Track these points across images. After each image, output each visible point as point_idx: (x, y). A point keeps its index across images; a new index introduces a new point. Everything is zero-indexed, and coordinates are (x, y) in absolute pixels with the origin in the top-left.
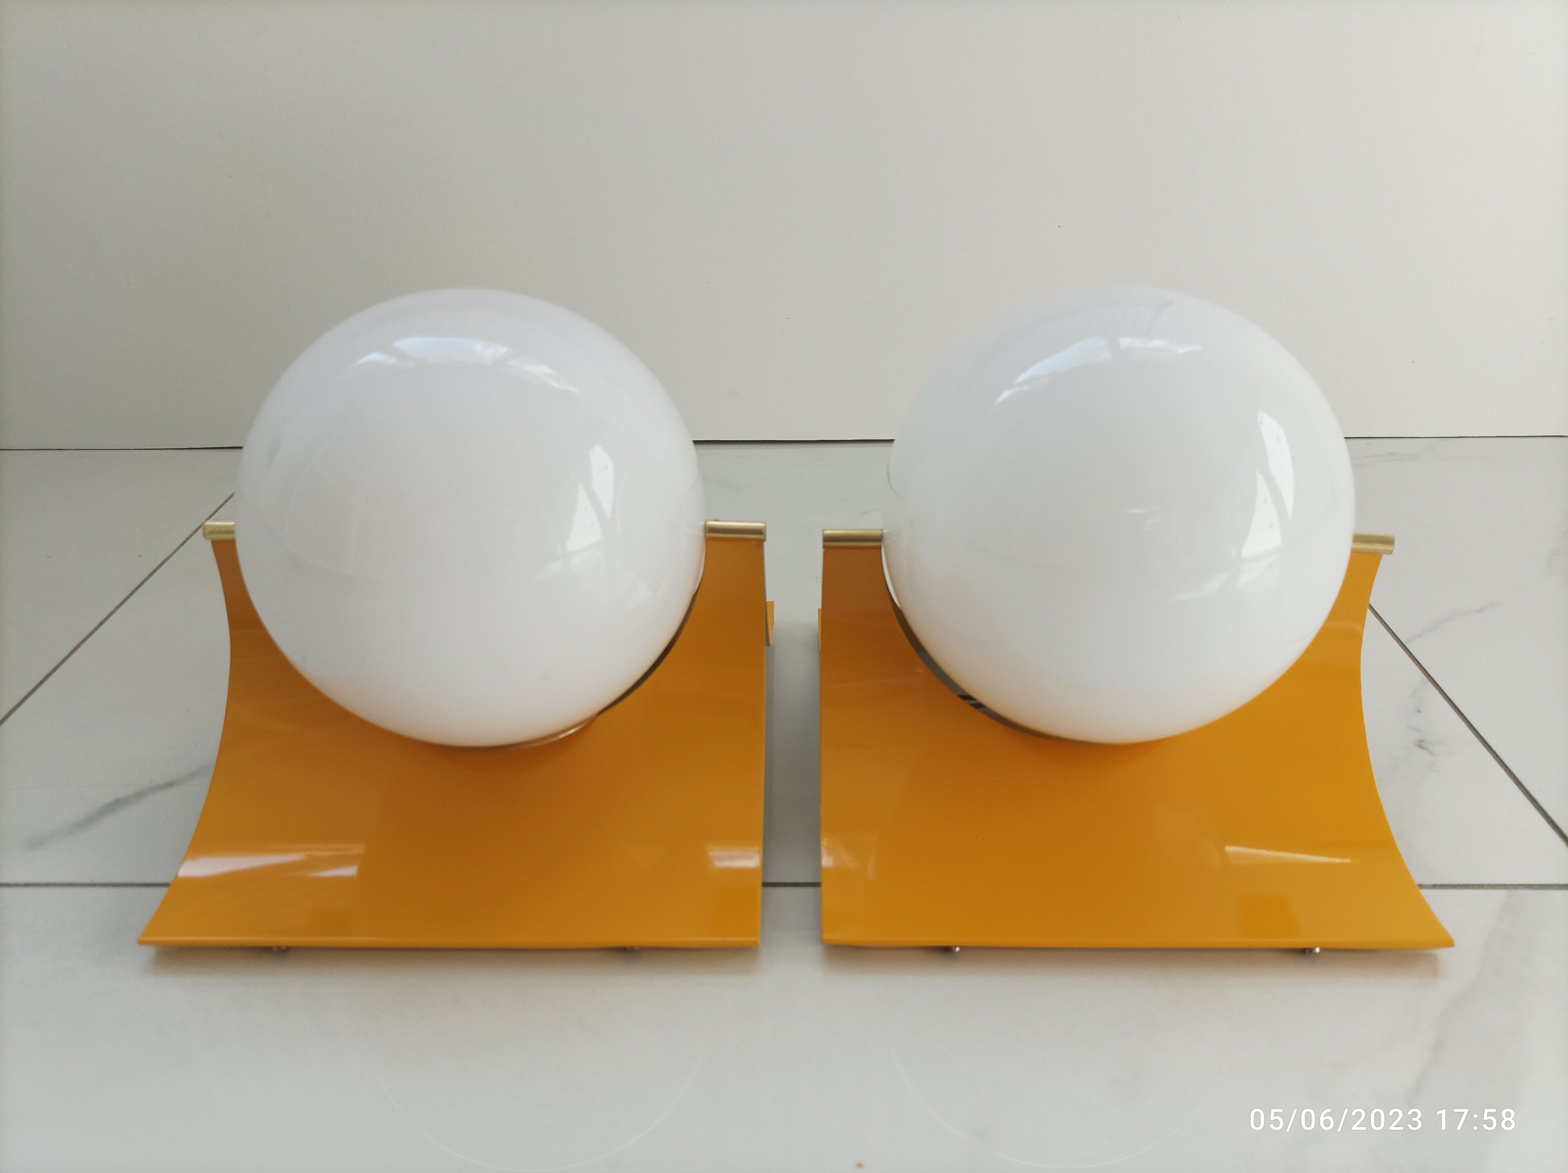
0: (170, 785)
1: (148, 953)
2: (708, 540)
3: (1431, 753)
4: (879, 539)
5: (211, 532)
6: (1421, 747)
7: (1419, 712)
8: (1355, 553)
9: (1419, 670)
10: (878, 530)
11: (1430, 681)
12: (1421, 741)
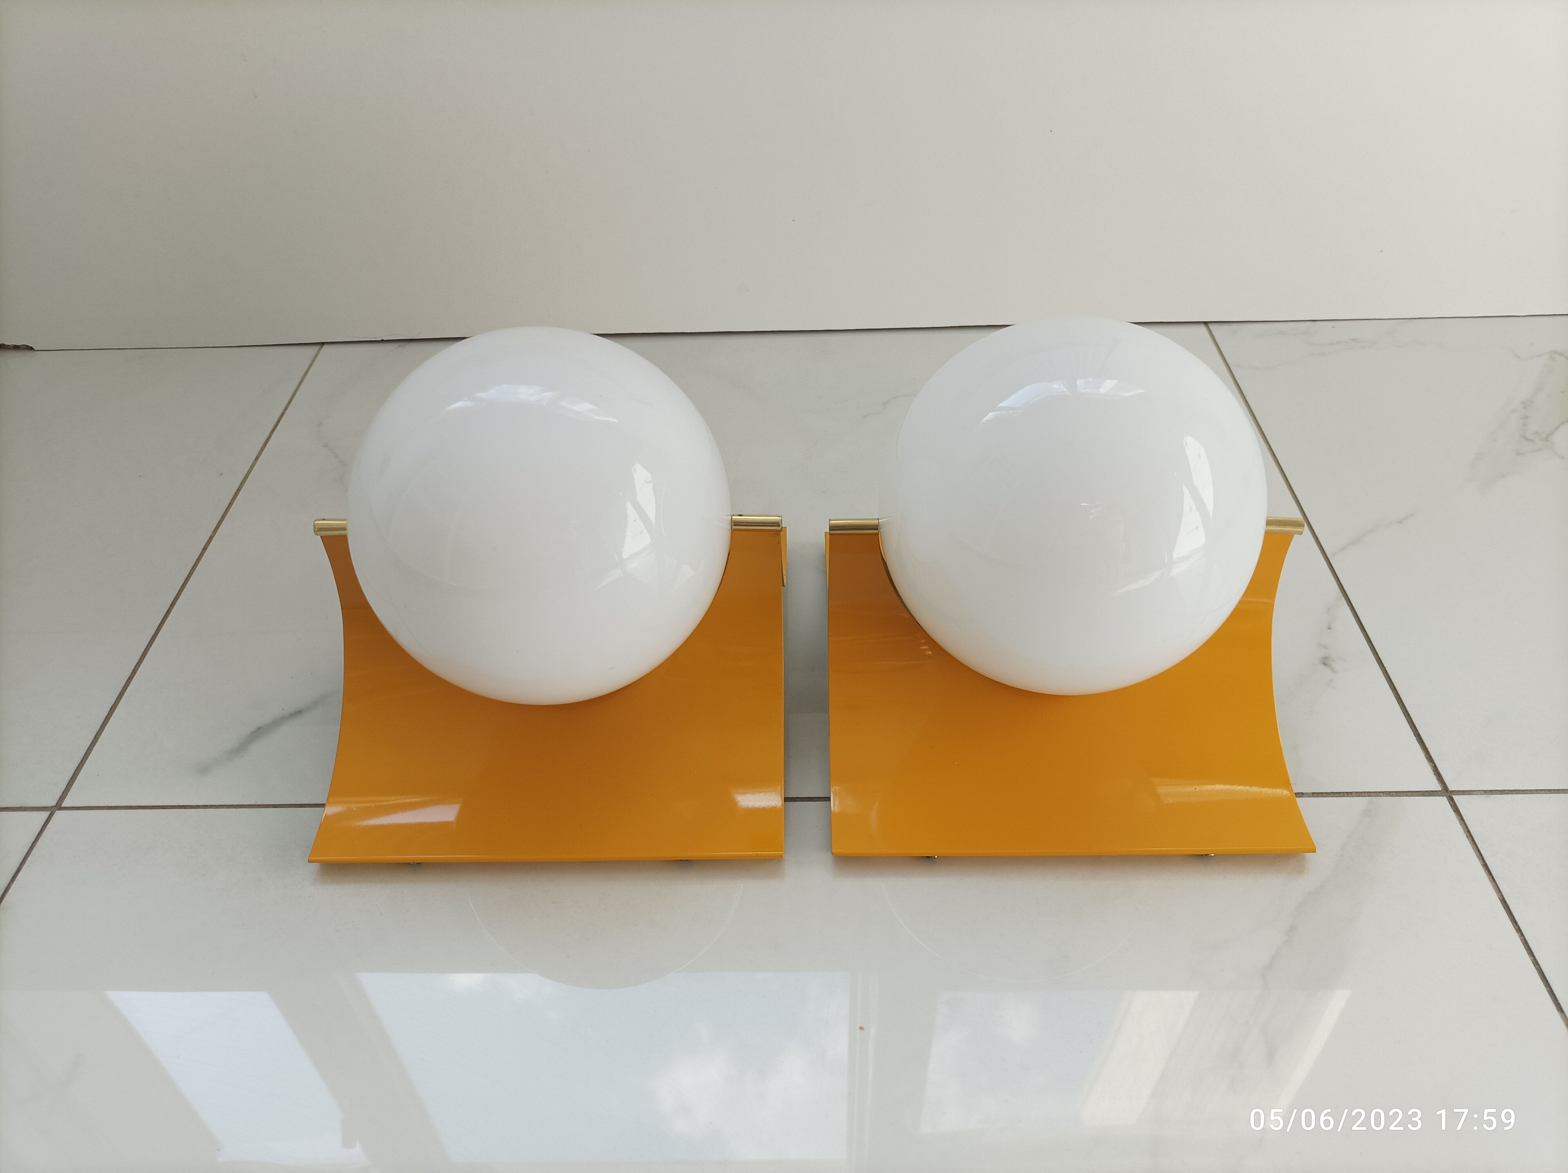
0: (298, 713)
1: (315, 867)
2: (733, 531)
3: (1332, 670)
4: (876, 527)
5: (320, 529)
6: (1325, 664)
7: (1329, 628)
8: (1267, 534)
9: (1337, 586)
10: (875, 519)
11: (1344, 598)
12: (1326, 658)
